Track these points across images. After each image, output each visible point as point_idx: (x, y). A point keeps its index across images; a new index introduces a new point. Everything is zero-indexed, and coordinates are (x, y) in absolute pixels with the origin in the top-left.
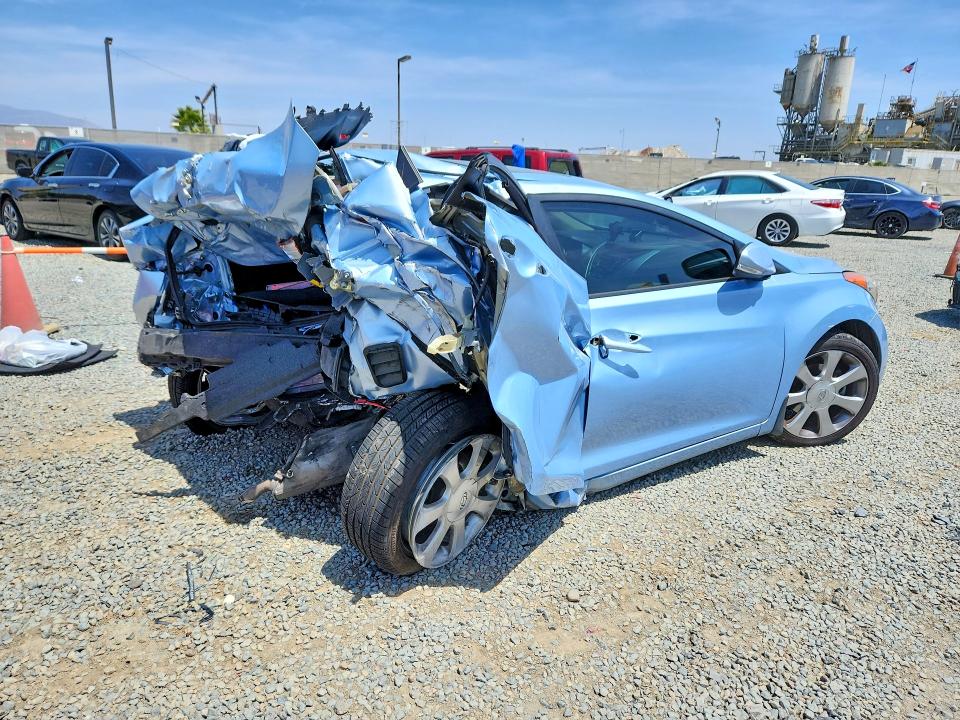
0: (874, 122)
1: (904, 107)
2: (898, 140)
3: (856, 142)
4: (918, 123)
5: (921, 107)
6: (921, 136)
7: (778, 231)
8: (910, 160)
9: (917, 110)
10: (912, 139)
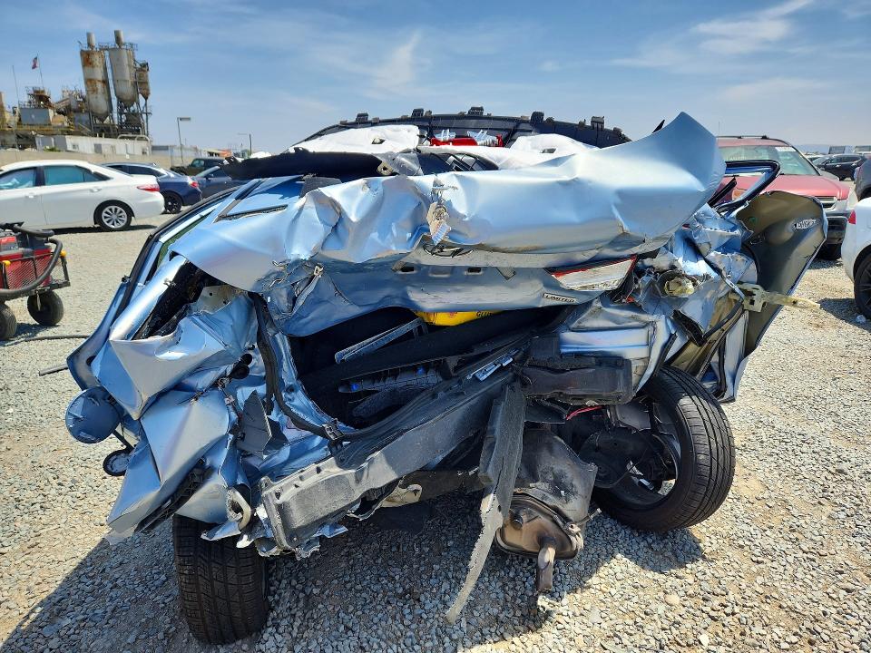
0: (18, 110)
1: (41, 98)
2: (47, 128)
3: (7, 129)
4: (59, 113)
5: (55, 98)
6: (66, 125)
7: (114, 217)
8: (74, 146)
9: (53, 100)
10: (59, 127)
